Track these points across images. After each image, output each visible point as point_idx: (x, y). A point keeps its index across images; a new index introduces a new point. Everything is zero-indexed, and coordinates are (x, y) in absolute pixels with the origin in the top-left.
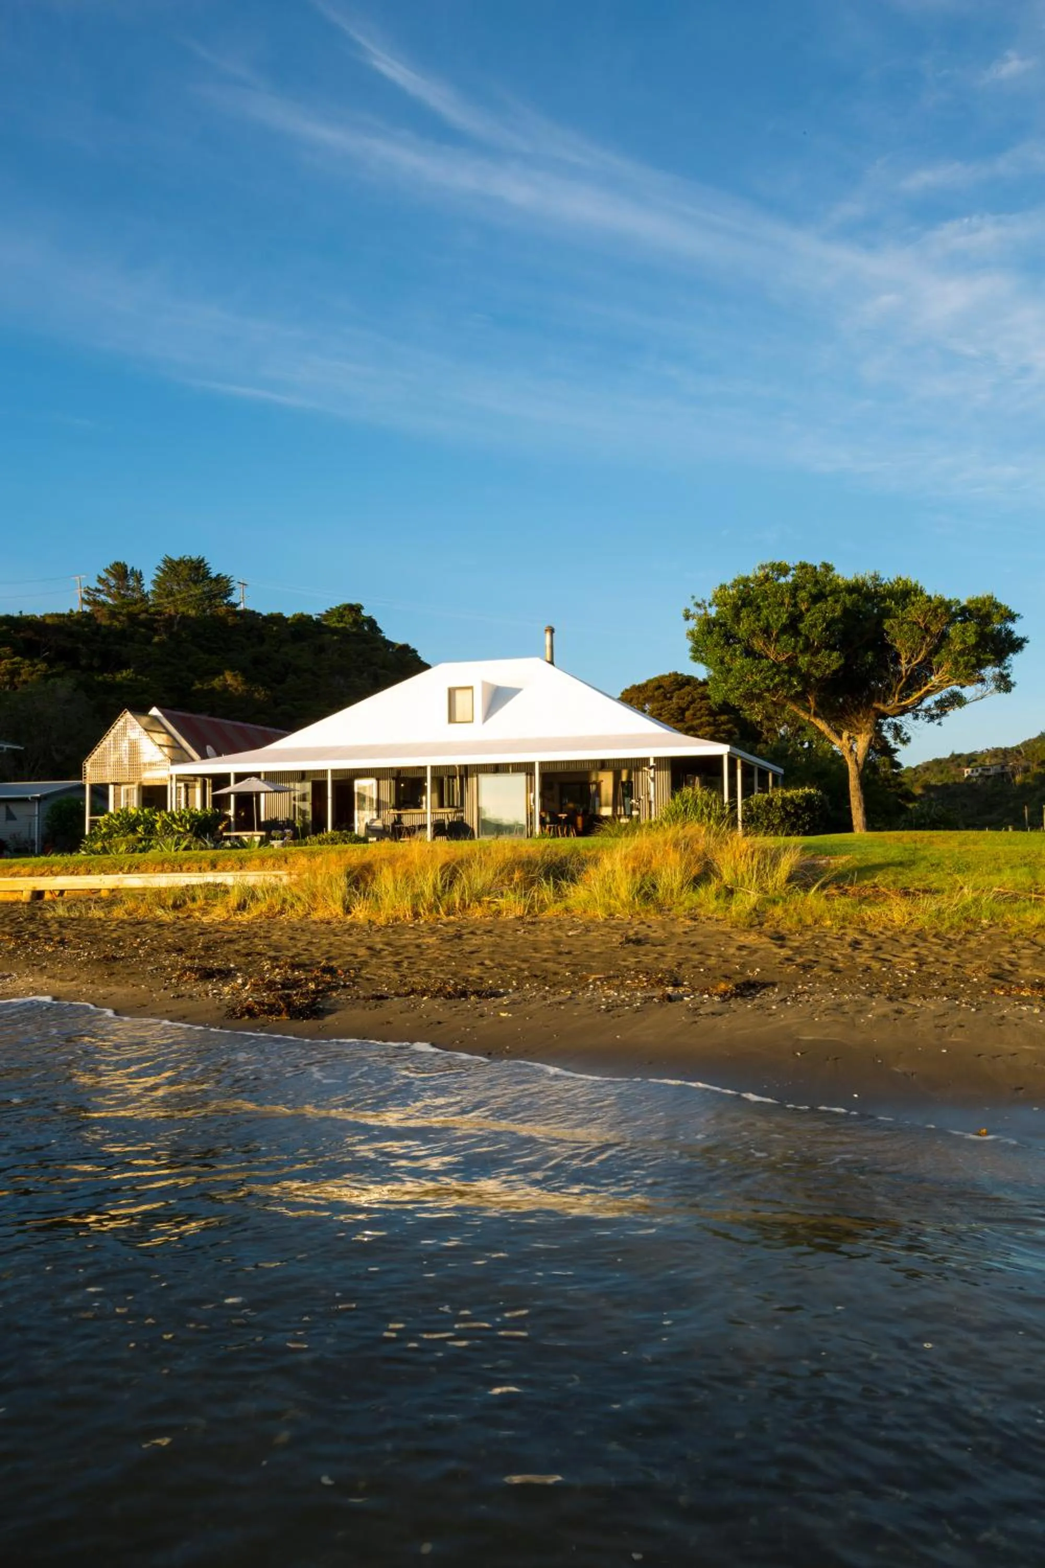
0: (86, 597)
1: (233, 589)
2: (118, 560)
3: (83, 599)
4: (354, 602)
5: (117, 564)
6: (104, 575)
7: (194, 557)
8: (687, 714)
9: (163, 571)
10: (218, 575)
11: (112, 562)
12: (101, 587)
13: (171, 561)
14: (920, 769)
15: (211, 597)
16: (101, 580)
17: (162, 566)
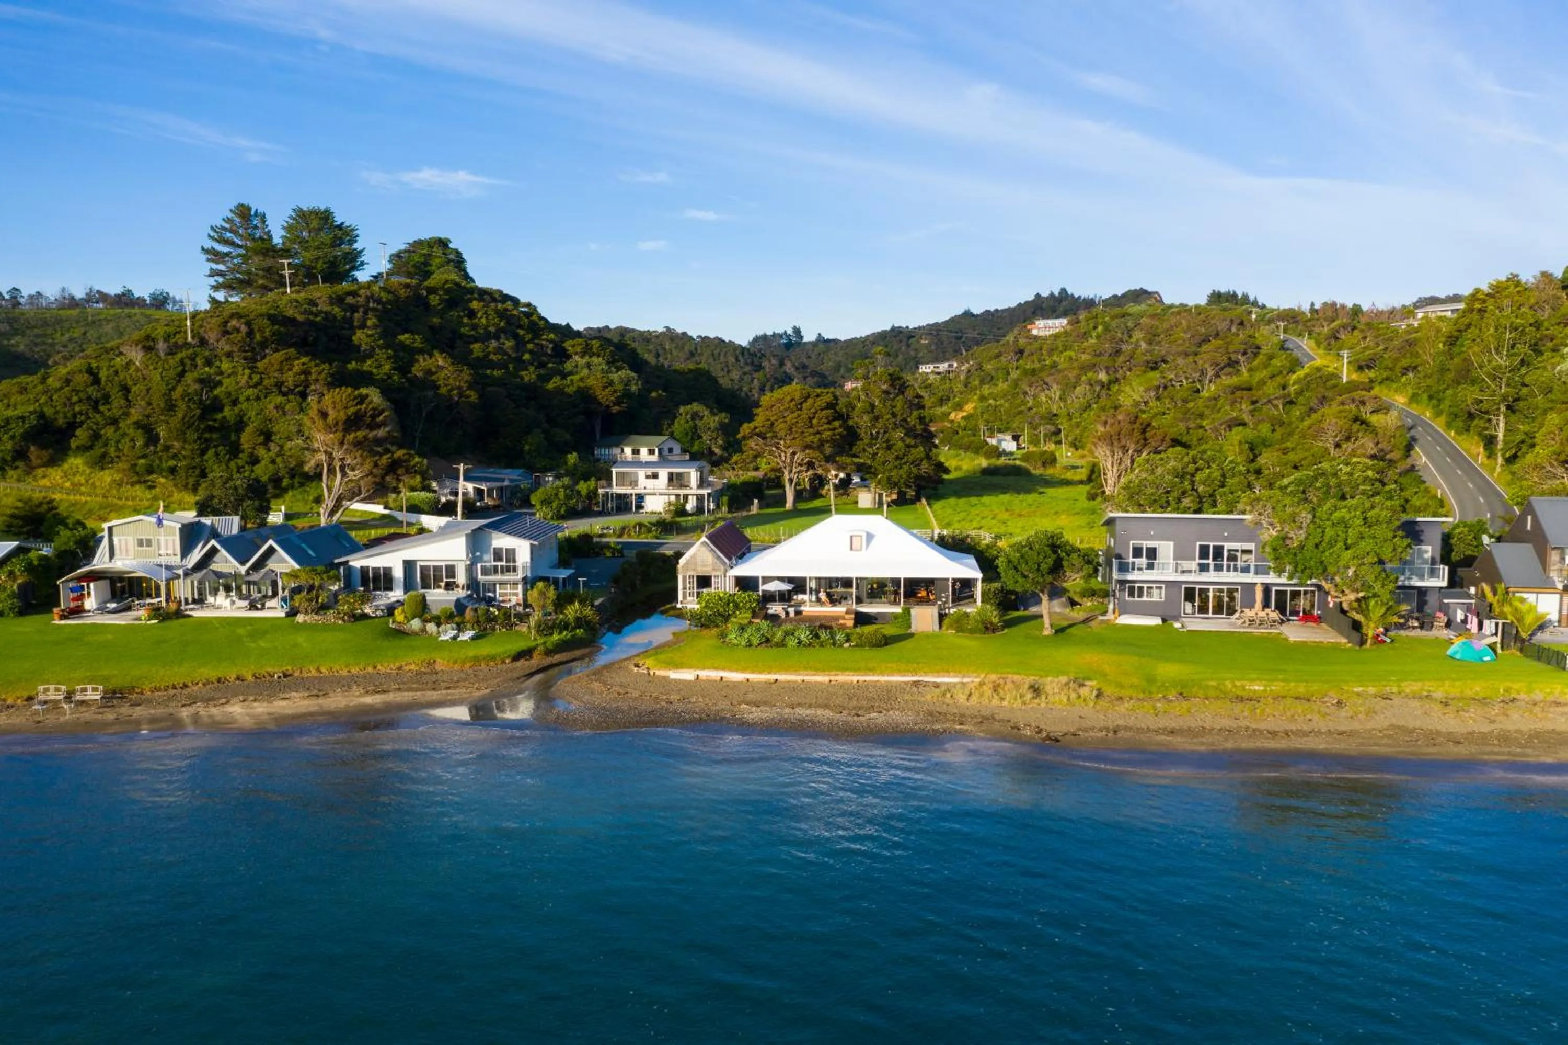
0: (212, 234)
1: (357, 236)
2: (242, 202)
3: (209, 236)
4: (443, 236)
5: (242, 205)
6: (230, 215)
7: (323, 208)
8: (815, 421)
9: (294, 219)
10: (342, 223)
11: (236, 204)
12: (227, 226)
13: (301, 210)
14: (868, 343)
15: (337, 242)
16: (228, 220)
17: (293, 215)
